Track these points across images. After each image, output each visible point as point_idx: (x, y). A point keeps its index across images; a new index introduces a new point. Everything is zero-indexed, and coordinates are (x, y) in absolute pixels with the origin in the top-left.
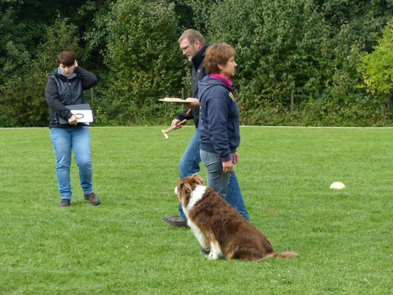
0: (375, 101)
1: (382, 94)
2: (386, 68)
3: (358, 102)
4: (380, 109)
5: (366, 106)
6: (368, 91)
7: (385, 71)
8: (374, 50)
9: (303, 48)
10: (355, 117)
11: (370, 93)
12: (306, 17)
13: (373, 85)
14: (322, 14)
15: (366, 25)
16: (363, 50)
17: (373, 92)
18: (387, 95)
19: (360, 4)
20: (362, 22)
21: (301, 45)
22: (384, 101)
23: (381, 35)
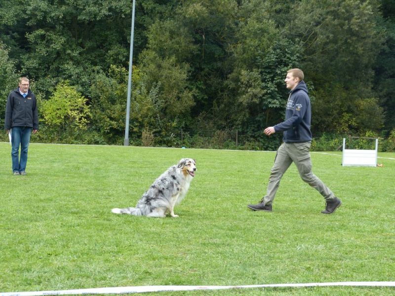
0: (51, 129)
1: (55, 125)
2: (58, 109)
3: (40, 130)
4: (54, 134)
5: (46, 133)
6: (47, 123)
7: (58, 112)
8: (50, 98)
9: (6, 95)
10: (38, 138)
11: (48, 124)
12: (8, 76)
13: (50, 120)
14: (19, 74)
15: (48, 82)
16: (43, 98)
17: (50, 124)
18: (59, 126)
19: (45, 70)
20: (46, 81)
21: (4, 93)
22: (57, 129)
23: (55, 90)
